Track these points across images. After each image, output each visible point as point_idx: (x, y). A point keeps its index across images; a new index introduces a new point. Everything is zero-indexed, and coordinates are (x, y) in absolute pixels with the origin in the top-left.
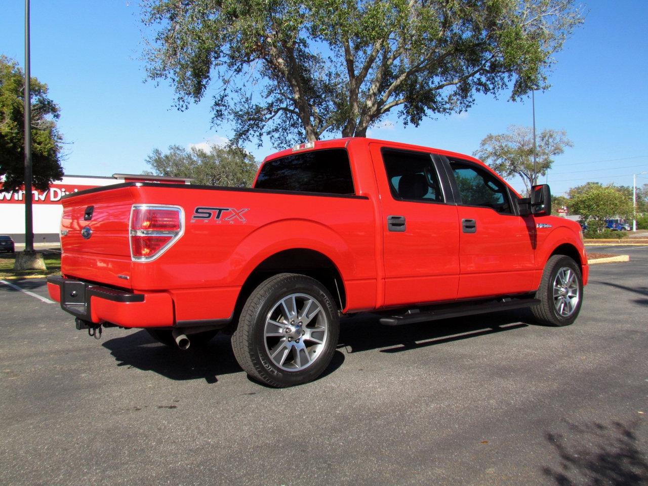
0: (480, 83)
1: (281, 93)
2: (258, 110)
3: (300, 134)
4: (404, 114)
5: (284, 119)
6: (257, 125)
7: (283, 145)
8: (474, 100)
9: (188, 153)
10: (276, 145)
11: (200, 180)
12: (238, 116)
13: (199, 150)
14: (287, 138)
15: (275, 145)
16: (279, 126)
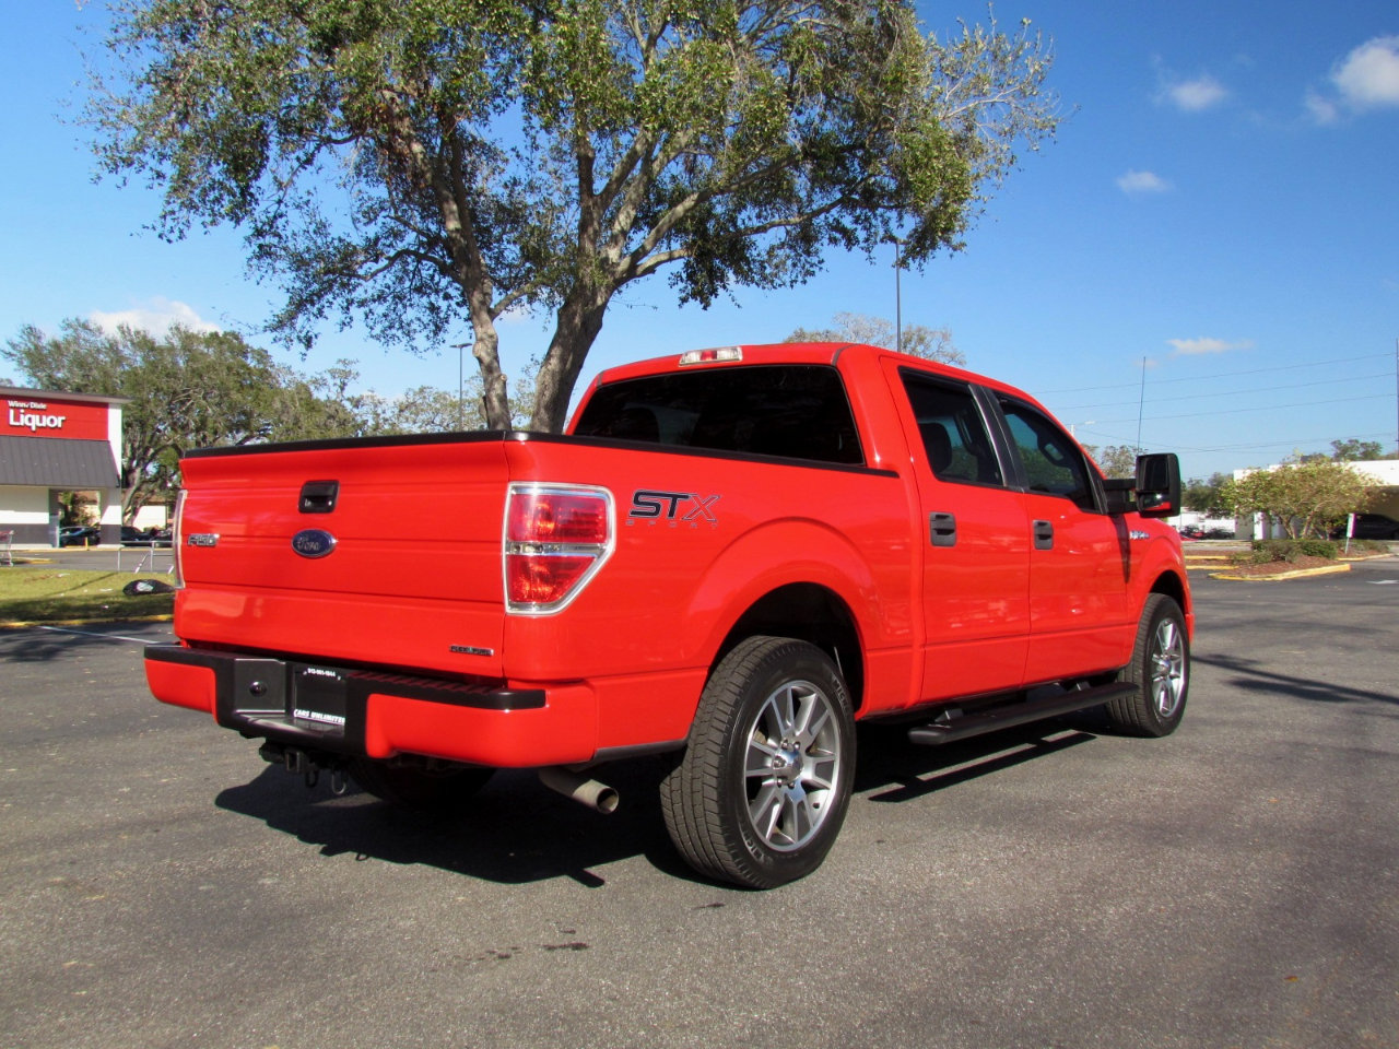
0: (837, 227)
1: (397, 219)
2: (348, 253)
3: (433, 309)
4: (682, 280)
5: (400, 274)
6: (344, 286)
7: (394, 331)
8: (821, 262)
9: (110, 337)
10: (378, 330)
11: (139, 402)
12: (299, 263)
13: (138, 333)
14: (403, 317)
15: (374, 333)
16: (387, 290)
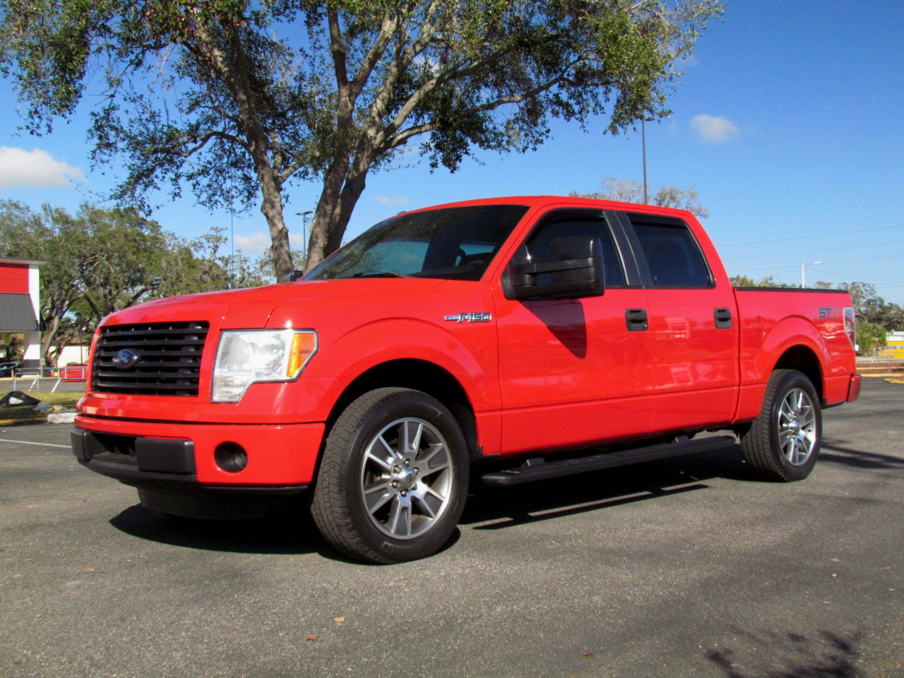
0: (558, 102)
1: (215, 108)
2: (172, 135)
3: (247, 179)
4: (430, 149)
5: (220, 152)
6: (171, 162)
7: (216, 197)
8: (548, 131)
9: (36, 213)
10: (204, 197)
11: (56, 263)
12: (135, 144)
13: (57, 210)
14: (224, 186)
15: (201, 200)
16: (209, 166)
